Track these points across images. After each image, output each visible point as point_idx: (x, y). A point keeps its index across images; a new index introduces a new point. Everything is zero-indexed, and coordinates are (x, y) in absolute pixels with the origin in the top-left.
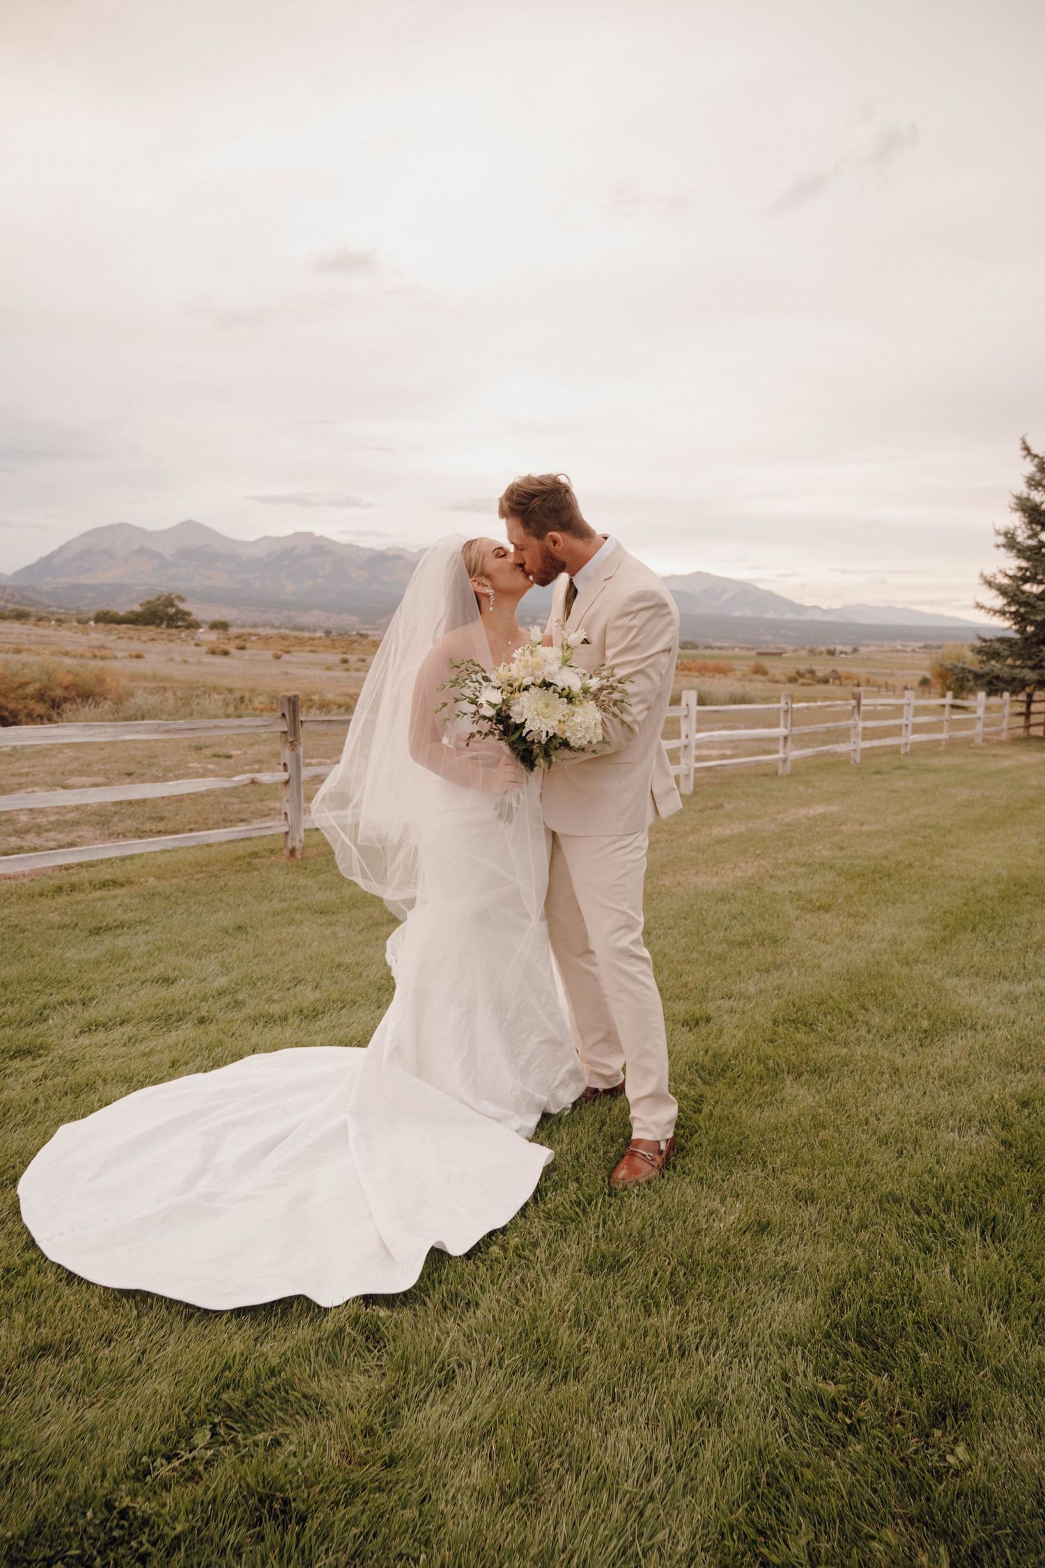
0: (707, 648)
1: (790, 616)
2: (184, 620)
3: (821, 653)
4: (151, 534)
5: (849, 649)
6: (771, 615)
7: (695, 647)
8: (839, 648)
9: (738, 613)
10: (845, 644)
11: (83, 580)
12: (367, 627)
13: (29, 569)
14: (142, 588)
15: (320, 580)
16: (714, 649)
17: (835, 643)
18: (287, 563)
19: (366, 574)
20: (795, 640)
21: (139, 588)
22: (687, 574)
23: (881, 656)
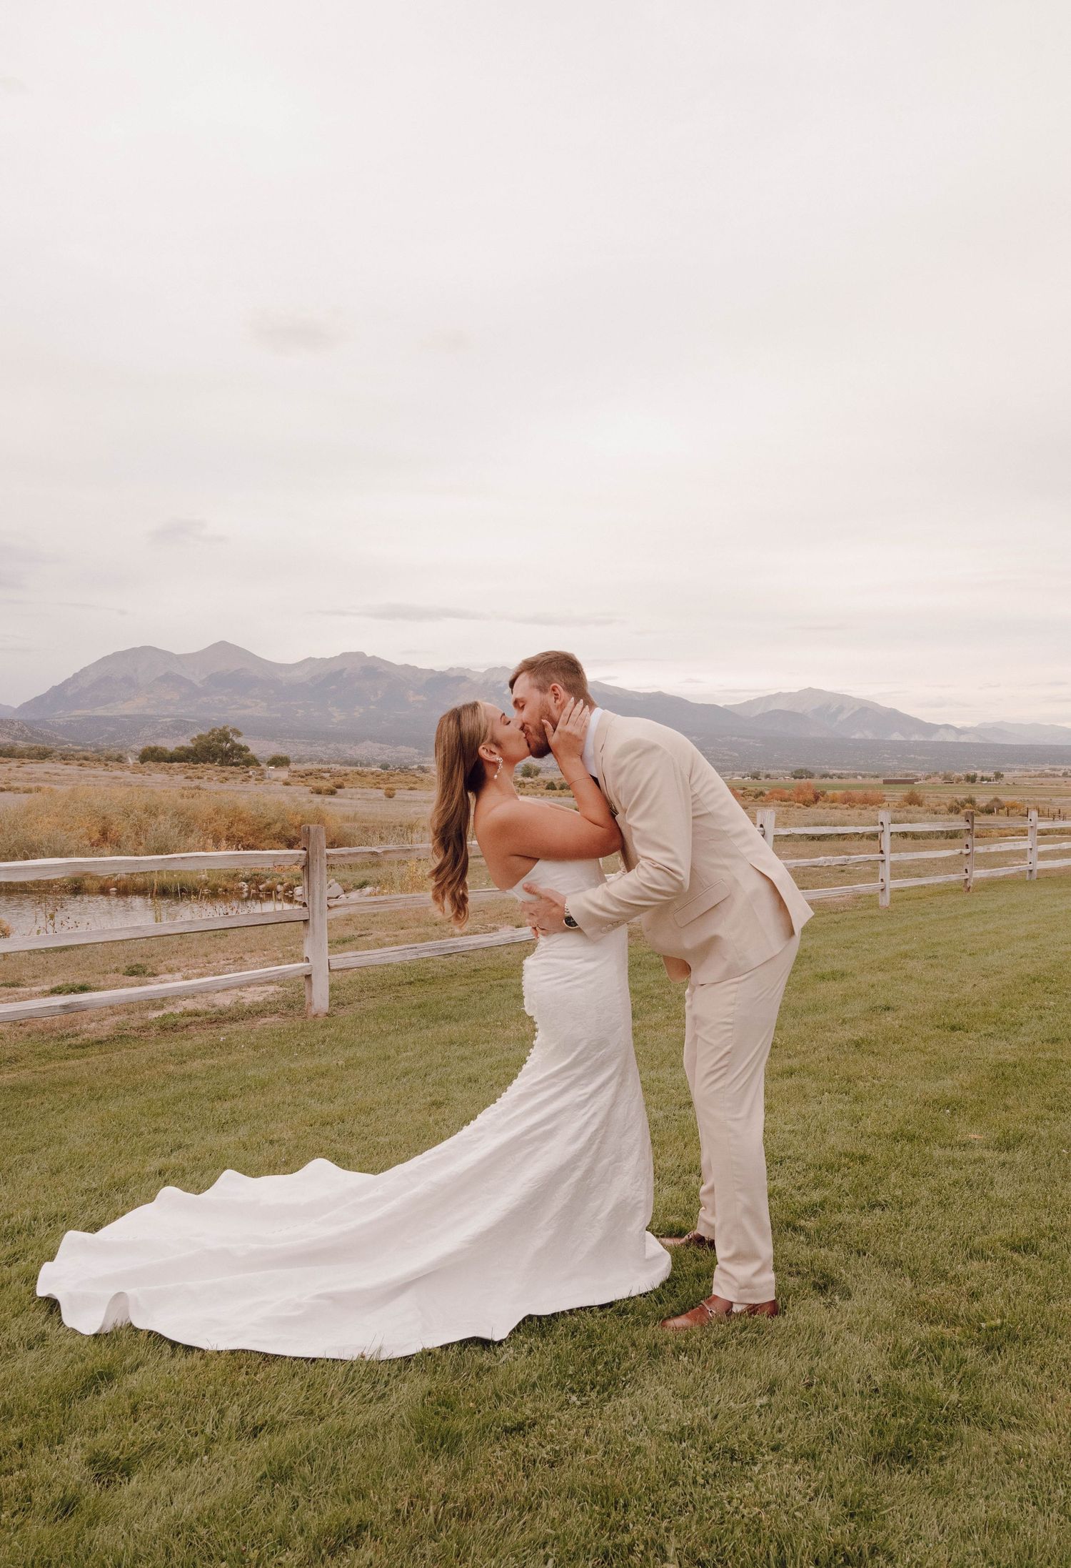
0: (825, 776)
1: (916, 738)
3: (959, 780)
4: (179, 658)
6: (896, 736)
7: (811, 776)
8: (980, 773)
9: (857, 736)
10: (985, 769)
11: (100, 712)
13: (40, 700)
14: (169, 719)
15: (372, 707)
16: (831, 777)
17: (972, 767)
18: (333, 687)
19: (425, 699)
20: (926, 765)
21: (164, 720)
22: (796, 691)
23: (1028, 782)
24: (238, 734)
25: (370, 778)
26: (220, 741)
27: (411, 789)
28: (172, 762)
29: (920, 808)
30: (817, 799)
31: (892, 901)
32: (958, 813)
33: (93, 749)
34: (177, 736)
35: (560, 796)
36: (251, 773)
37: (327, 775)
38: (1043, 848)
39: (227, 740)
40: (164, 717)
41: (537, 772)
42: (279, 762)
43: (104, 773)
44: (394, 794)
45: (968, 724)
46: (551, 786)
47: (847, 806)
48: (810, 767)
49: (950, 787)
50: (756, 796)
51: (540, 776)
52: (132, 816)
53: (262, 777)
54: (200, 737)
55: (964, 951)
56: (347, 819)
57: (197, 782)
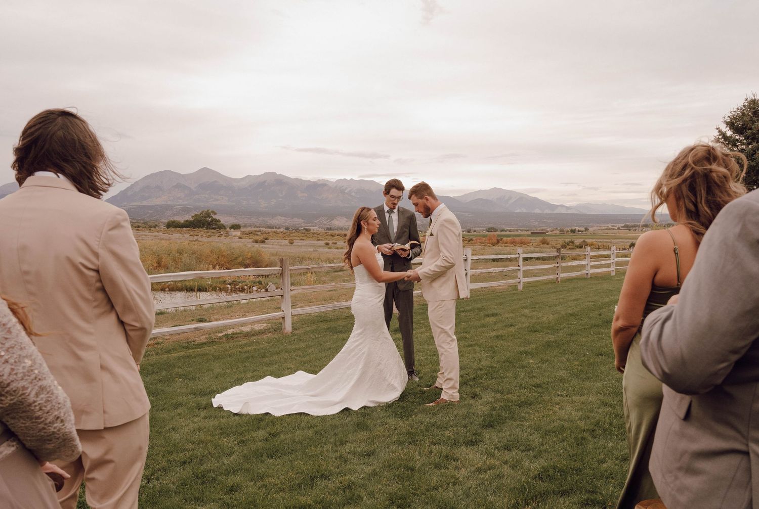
0: (502, 231)
1: (547, 211)
2: (216, 225)
3: (568, 232)
4: (183, 176)
6: (537, 211)
7: (496, 230)
8: (577, 228)
9: (518, 211)
10: (580, 226)
11: (144, 203)
12: (309, 225)
13: (115, 197)
14: (179, 207)
15: (280, 199)
16: (506, 231)
17: (574, 226)
18: (261, 190)
19: (306, 195)
20: (552, 225)
21: (177, 207)
22: (488, 189)
23: (601, 232)
24: (215, 214)
25: (281, 235)
26: (206, 217)
27: (301, 240)
28: (183, 228)
29: (548, 246)
30: (498, 242)
31: (524, 287)
32: (566, 248)
33: (142, 222)
34: (184, 214)
36: (222, 233)
37: (259, 233)
38: (593, 264)
39: (210, 216)
40: (177, 205)
42: (236, 227)
43: (150, 234)
44: (293, 242)
45: (572, 204)
47: (513, 245)
48: (495, 226)
49: (563, 235)
50: (469, 241)
52: (171, 255)
53: (227, 235)
54: (196, 215)
55: (547, 305)
56: (272, 255)
57: (196, 238)
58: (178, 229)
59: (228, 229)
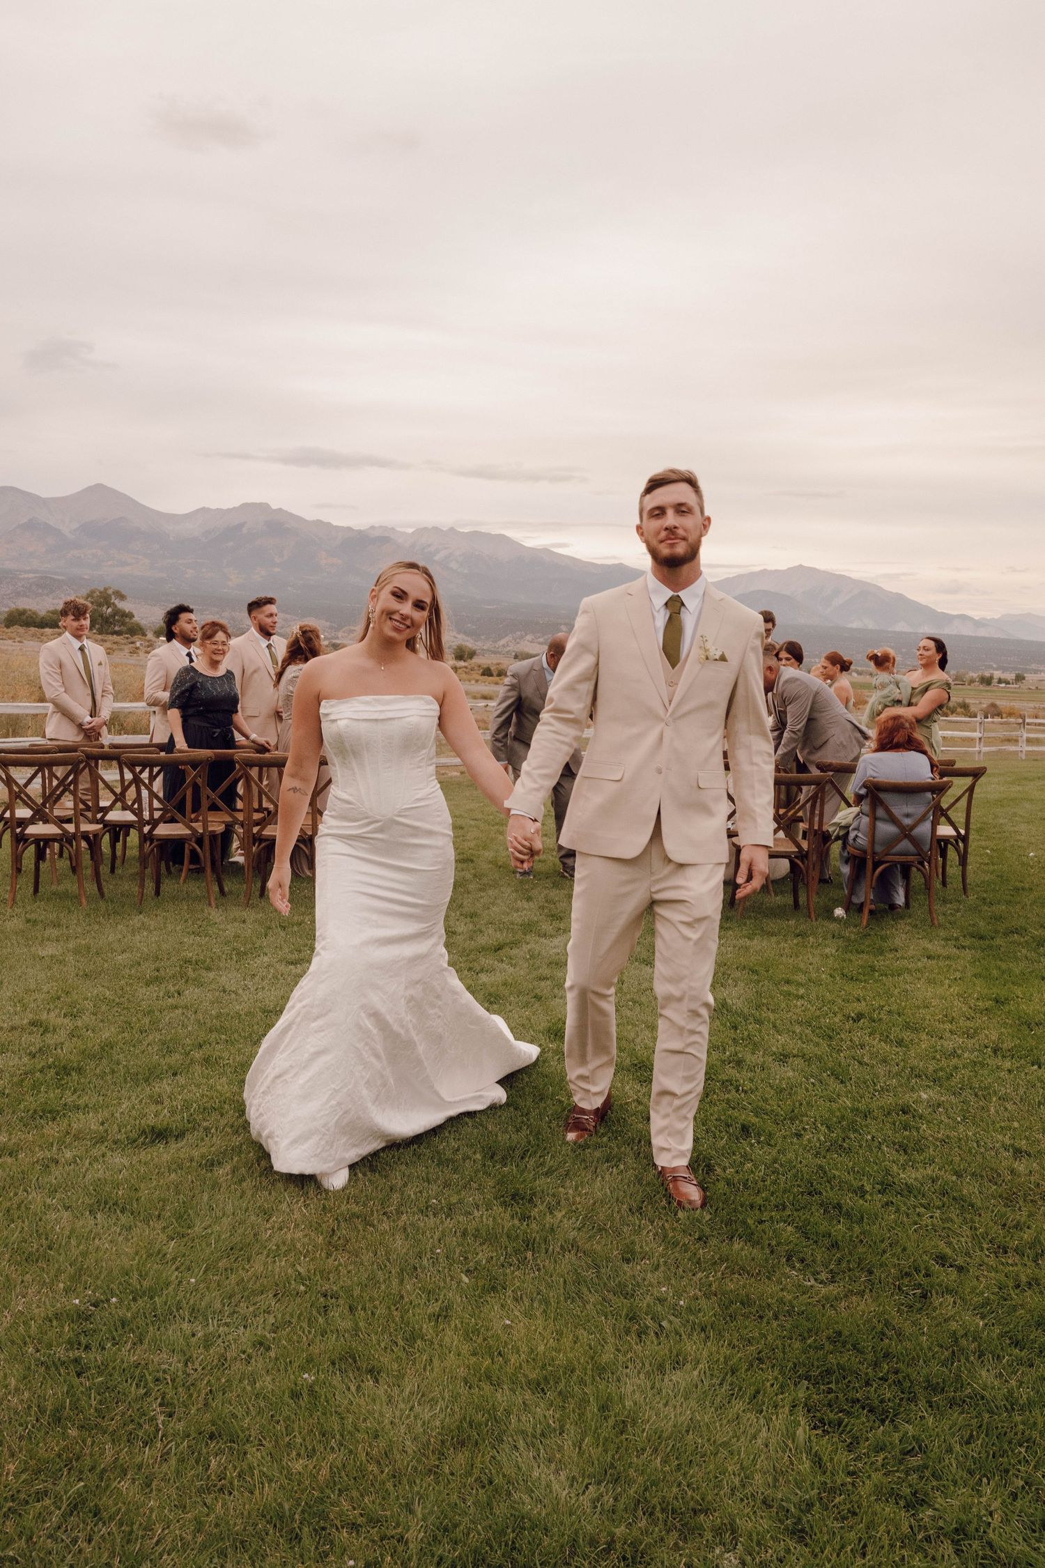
2: (123, 624)
3: (972, 681)
4: (45, 502)
5: (1010, 676)
6: (901, 627)
8: (997, 674)
9: (854, 624)
10: (1004, 670)
14: (31, 575)
15: (277, 570)
17: (991, 667)
18: (231, 544)
21: (26, 576)
22: (784, 568)
24: (122, 597)
26: (100, 605)
28: (43, 627)
34: (43, 595)
35: (497, 683)
36: (138, 644)
39: (109, 605)
40: (26, 572)
41: (472, 654)
45: (988, 615)
46: (487, 672)
49: (960, 690)
51: (476, 660)
58: (33, 629)
59: (150, 636)
